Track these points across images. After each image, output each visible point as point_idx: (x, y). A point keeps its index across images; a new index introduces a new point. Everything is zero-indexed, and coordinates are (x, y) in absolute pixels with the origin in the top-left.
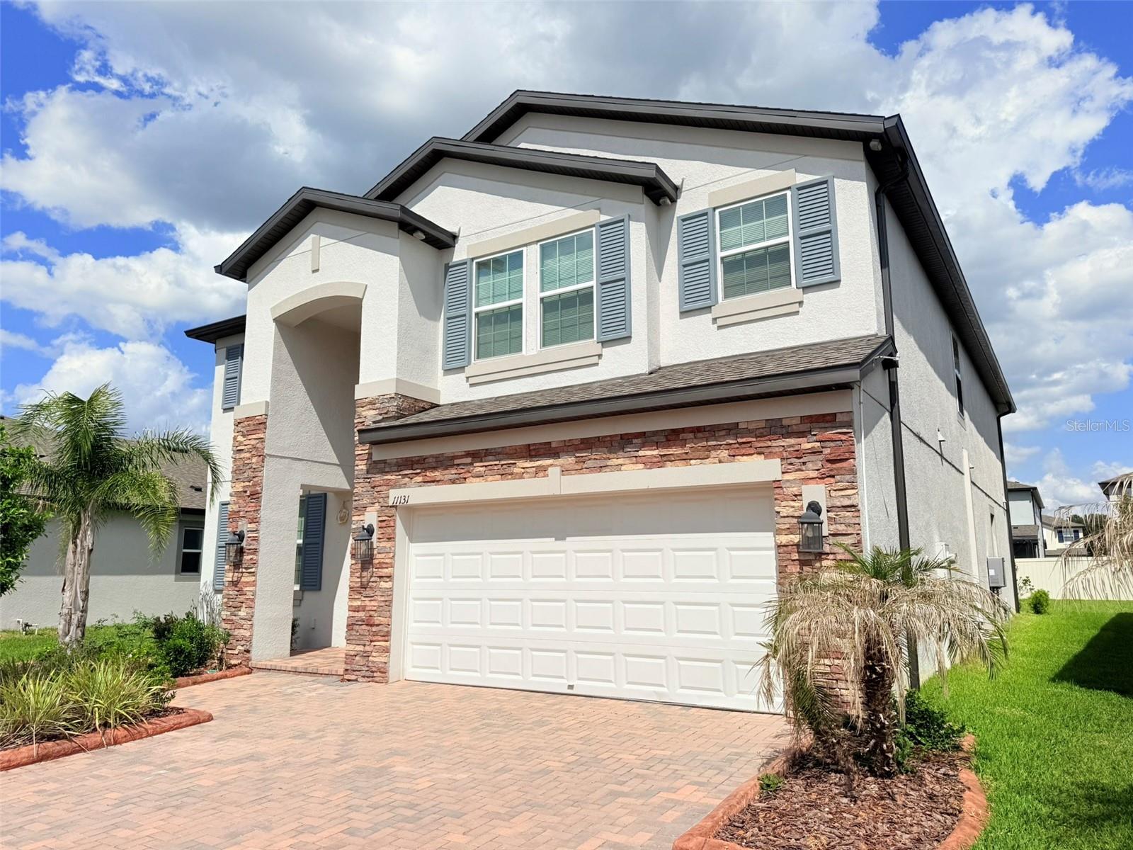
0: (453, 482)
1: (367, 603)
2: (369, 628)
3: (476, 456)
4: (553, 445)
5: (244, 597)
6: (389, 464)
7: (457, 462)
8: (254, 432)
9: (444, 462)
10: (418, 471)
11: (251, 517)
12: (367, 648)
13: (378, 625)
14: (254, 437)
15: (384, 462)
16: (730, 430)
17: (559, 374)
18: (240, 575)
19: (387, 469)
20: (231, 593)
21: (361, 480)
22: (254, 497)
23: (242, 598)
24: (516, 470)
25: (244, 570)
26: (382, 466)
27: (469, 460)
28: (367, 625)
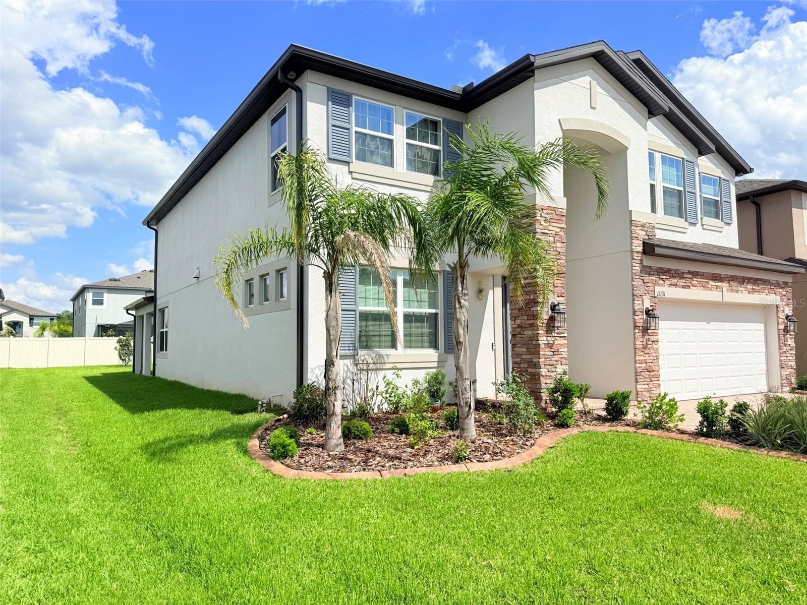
0: (684, 287)
1: (647, 358)
2: (649, 373)
3: (695, 274)
4: (722, 276)
5: (560, 356)
6: (653, 269)
7: (685, 276)
8: (558, 221)
9: (679, 275)
10: (668, 277)
11: (560, 292)
12: (650, 386)
13: (653, 371)
14: (557, 225)
15: (650, 267)
16: (765, 282)
17: (672, 232)
18: (553, 339)
19: (652, 273)
20: (547, 353)
21: (638, 277)
22: (562, 276)
23: (556, 358)
24: (709, 286)
25: (556, 335)
26: (649, 270)
27: (690, 276)
28: (648, 371)
